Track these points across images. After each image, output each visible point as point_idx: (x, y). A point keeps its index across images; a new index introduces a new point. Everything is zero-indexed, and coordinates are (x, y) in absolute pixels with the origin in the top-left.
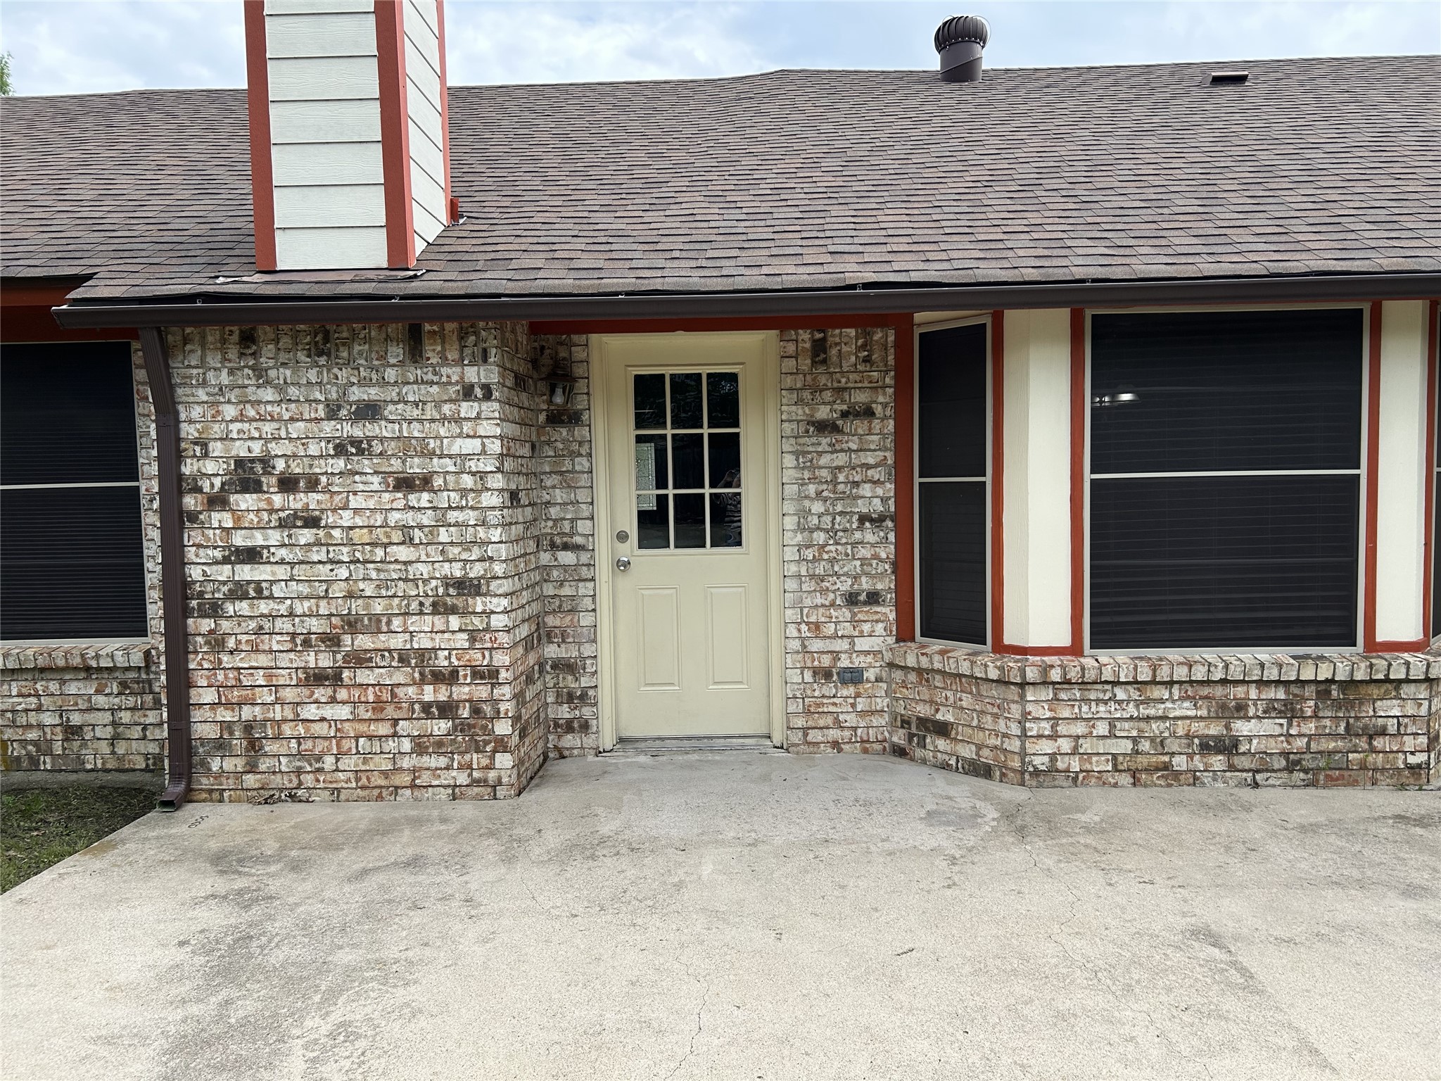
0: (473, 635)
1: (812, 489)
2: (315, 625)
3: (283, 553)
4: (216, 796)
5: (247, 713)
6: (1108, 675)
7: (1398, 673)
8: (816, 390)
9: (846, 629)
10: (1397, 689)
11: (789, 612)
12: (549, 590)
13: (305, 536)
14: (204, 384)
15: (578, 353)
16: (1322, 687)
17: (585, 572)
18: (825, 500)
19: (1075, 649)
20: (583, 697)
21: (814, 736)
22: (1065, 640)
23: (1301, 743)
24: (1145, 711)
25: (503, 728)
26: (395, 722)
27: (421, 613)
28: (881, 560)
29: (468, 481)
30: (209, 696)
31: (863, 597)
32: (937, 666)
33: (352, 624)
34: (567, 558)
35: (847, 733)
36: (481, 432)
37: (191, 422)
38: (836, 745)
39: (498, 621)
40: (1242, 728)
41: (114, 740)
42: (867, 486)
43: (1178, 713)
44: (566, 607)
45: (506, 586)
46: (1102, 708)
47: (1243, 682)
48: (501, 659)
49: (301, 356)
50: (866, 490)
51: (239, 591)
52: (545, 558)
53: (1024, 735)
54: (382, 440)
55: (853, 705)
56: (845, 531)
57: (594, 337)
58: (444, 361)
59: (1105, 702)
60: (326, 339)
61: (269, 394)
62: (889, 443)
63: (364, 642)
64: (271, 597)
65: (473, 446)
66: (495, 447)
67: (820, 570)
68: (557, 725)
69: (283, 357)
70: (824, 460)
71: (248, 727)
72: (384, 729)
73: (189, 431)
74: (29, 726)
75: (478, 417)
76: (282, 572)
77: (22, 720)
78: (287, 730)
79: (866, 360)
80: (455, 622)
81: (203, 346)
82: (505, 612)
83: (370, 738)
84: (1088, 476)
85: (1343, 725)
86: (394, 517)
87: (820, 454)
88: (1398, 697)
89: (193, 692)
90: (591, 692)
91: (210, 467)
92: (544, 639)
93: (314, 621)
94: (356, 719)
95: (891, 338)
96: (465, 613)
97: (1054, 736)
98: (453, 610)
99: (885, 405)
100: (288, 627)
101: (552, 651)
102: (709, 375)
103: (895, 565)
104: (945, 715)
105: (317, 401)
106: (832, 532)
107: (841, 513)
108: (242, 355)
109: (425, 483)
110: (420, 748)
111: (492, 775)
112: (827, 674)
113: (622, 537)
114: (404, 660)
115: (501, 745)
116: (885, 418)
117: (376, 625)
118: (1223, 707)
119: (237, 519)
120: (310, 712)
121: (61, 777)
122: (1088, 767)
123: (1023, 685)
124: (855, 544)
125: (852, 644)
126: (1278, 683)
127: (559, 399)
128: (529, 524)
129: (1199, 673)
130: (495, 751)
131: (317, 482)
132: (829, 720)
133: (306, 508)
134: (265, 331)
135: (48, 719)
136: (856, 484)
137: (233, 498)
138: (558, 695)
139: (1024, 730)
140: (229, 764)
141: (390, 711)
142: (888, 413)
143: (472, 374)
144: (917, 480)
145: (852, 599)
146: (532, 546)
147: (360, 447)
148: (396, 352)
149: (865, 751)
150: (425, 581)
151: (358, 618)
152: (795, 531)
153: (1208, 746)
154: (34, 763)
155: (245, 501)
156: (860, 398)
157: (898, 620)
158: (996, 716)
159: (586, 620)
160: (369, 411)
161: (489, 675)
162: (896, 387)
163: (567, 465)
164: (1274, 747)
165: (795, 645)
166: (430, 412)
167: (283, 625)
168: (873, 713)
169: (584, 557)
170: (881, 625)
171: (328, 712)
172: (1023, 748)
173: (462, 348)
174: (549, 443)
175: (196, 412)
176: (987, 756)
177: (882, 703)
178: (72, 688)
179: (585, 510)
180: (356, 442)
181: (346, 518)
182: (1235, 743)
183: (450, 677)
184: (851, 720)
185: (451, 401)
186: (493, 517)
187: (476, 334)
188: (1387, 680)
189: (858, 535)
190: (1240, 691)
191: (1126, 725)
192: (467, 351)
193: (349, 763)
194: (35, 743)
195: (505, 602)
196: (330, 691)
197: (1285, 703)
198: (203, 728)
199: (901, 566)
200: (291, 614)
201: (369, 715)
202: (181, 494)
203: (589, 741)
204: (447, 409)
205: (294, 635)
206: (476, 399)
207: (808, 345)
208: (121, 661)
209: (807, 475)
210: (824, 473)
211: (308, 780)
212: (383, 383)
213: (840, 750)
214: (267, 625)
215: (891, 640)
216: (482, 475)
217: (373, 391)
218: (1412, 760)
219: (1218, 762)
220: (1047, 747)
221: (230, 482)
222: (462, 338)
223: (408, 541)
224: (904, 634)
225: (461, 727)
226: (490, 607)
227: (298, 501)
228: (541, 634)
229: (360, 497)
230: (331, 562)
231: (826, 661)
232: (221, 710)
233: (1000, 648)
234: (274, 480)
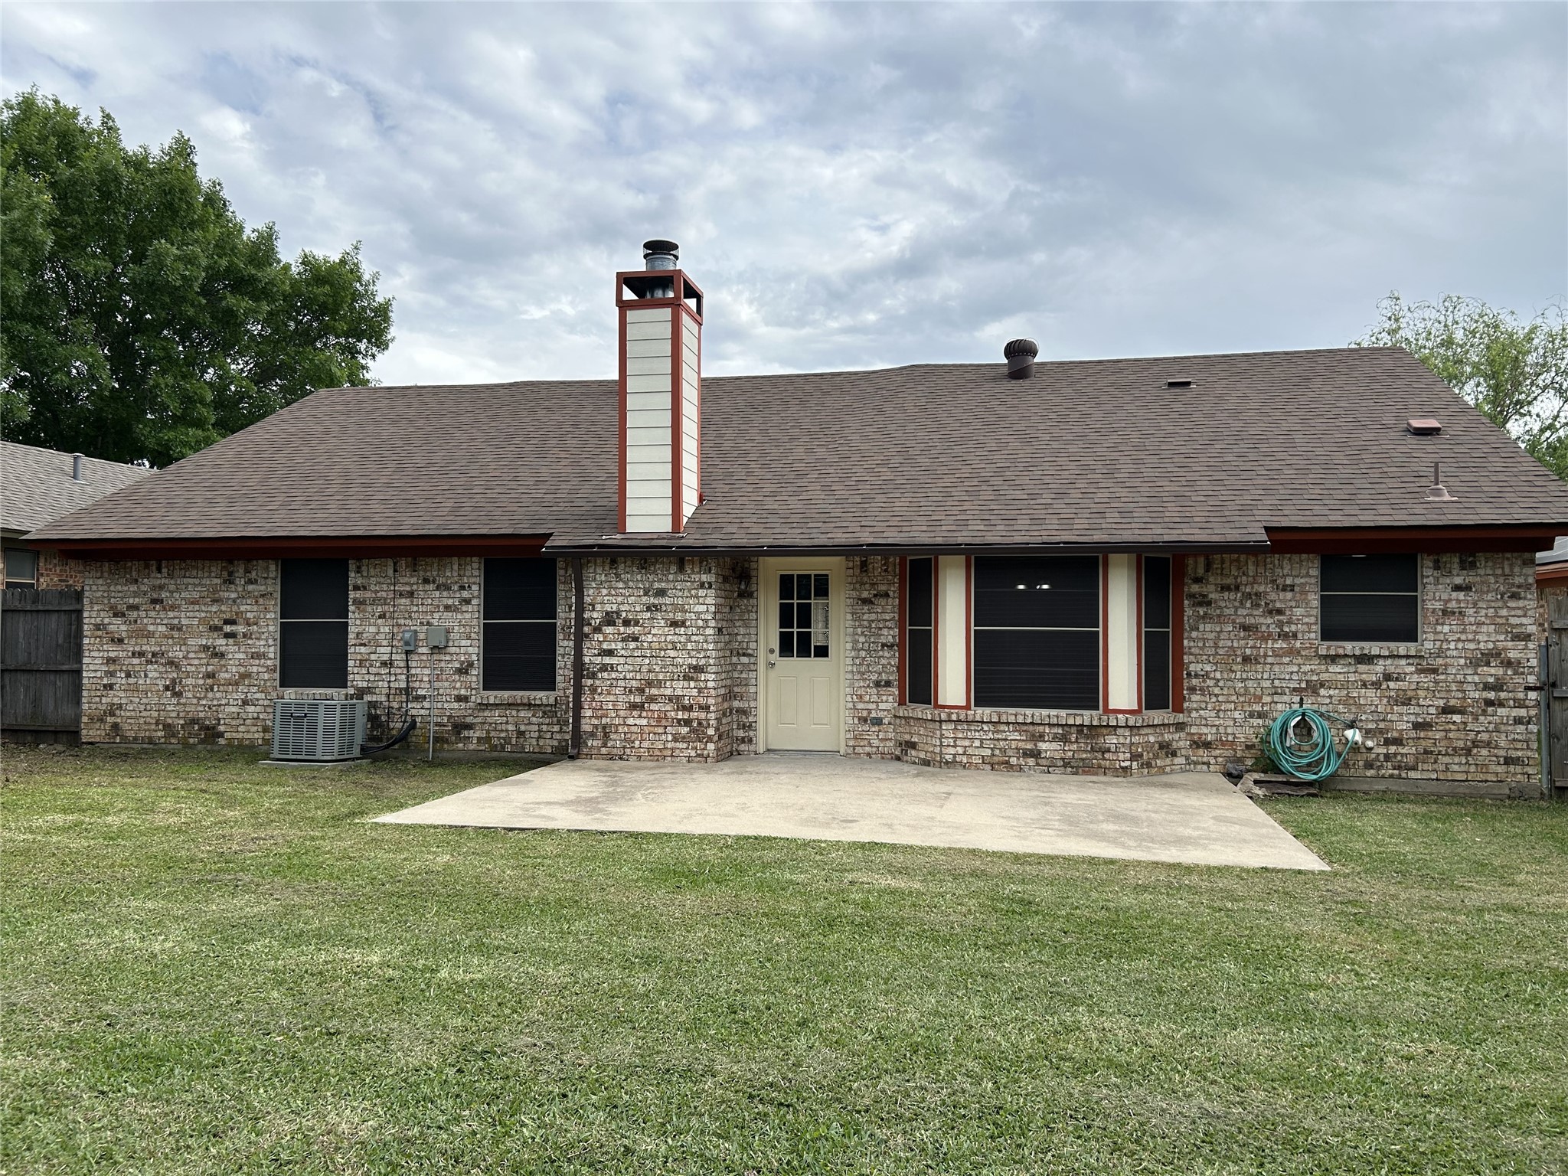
0: (700, 690)
1: (859, 630)
2: (634, 683)
3: (623, 652)
4: (589, 757)
5: (604, 721)
6: (978, 718)
7: (1113, 723)
8: (862, 584)
9: (875, 698)
10: (1115, 730)
11: (848, 689)
12: (736, 675)
13: (633, 645)
14: (595, 580)
15: (753, 565)
16: (1080, 728)
17: (752, 667)
18: (866, 636)
19: (967, 707)
20: (750, 726)
21: (859, 750)
22: (964, 703)
23: (1070, 754)
24: (997, 736)
25: (711, 732)
26: (666, 727)
27: (679, 680)
28: (892, 666)
29: (700, 623)
30: (589, 713)
31: (883, 683)
32: (911, 715)
33: (650, 684)
34: (745, 660)
35: (874, 749)
36: (707, 602)
37: (589, 596)
38: (869, 755)
39: (710, 684)
40: (1043, 746)
41: (540, 737)
42: (886, 630)
43: (1012, 738)
44: (743, 683)
45: (714, 669)
46: (977, 734)
47: (1041, 724)
48: (711, 701)
49: (635, 569)
50: (885, 632)
51: (604, 668)
52: (735, 659)
53: (941, 745)
54: (666, 605)
55: (878, 736)
56: (875, 651)
57: (761, 558)
58: (693, 572)
59: (979, 731)
60: (645, 563)
61: (621, 585)
62: (896, 610)
63: (654, 691)
64: (617, 671)
65: (703, 608)
66: (713, 609)
67: (863, 670)
68: (737, 739)
69: (627, 569)
70: (866, 617)
71: (604, 727)
72: (661, 730)
73: (587, 599)
74: (502, 731)
75: (706, 596)
76: (622, 660)
77: (499, 728)
78: (620, 729)
79: (886, 571)
80: (692, 684)
81: (595, 564)
82: (713, 680)
83: (655, 734)
84: (973, 628)
85: (1090, 746)
86: (669, 638)
87: (863, 614)
88: (1115, 734)
89: (582, 711)
90: (753, 724)
91: (595, 615)
92: (733, 698)
93: (634, 682)
94: (649, 725)
95: (898, 561)
96: (697, 680)
97: (955, 746)
98: (692, 679)
99: (894, 592)
100: (623, 684)
101: (736, 704)
102: (815, 575)
103: (898, 668)
104: (915, 739)
105: (640, 588)
106: (869, 651)
107: (873, 642)
108: (611, 568)
109: (683, 624)
110: (675, 740)
111: (706, 752)
112: (865, 720)
113: (772, 651)
114: (670, 700)
115: (710, 739)
116: (894, 598)
117: (660, 684)
118: (1033, 735)
119: (605, 637)
120: (630, 721)
121: (514, 755)
122: (970, 761)
123: (941, 721)
124: (879, 658)
125: (878, 706)
126: (1058, 725)
127: (743, 587)
128: (726, 643)
129: (1020, 719)
130: (707, 742)
131: (639, 622)
132: (866, 743)
133: (633, 633)
134: (620, 559)
135: (511, 728)
136: (880, 629)
137: (603, 628)
138: (739, 725)
139: (941, 742)
140: (595, 743)
141: (664, 722)
142: (896, 595)
143: (704, 578)
144: (908, 628)
145: (877, 684)
146: (728, 653)
147: (657, 608)
148: (674, 568)
149: (883, 758)
150: (681, 666)
151: (653, 681)
152: (851, 650)
153: (1027, 754)
154: (503, 747)
155: (609, 630)
156: (883, 588)
157: (899, 695)
158: (932, 737)
159: (752, 690)
160: (661, 593)
161: (706, 708)
162: (899, 583)
163: (746, 617)
164: (1057, 755)
165: (851, 705)
166: (686, 594)
167: (621, 683)
168: (887, 740)
169: (752, 660)
170: (891, 697)
171: (638, 722)
172: (941, 751)
173: (701, 567)
174: (738, 606)
175: (591, 592)
176: (929, 757)
177: (891, 735)
178: (522, 714)
179: (754, 638)
180: (655, 606)
181: (650, 638)
182: (1039, 752)
183: (689, 708)
184: (876, 743)
185: (695, 589)
186: (711, 638)
187: (707, 561)
188: (1108, 726)
189: (881, 653)
190: (1041, 728)
191: (988, 742)
192: (703, 568)
193: (645, 744)
194: (503, 738)
195: (713, 676)
196: (639, 713)
197: (1062, 735)
198: (586, 727)
199: (900, 669)
200: (625, 679)
201: (655, 724)
202: (583, 626)
203: (752, 748)
204: (693, 592)
205: (625, 688)
206: (705, 588)
207: (858, 563)
208: (545, 702)
209: (857, 624)
210: (865, 623)
211: (628, 751)
212: (668, 581)
213: (870, 758)
214: (615, 683)
215: (896, 705)
216: (706, 621)
217: (663, 584)
218: (1123, 764)
219: (1031, 761)
220: (952, 751)
221: (603, 622)
222: (701, 563)
223: (675, 648)
224: (902, 703)
225: (693, 731)
226: (707, 678)
227: (630, 630)
228: (730, 695)
229: (656, 629)
230: (642, 656)
231: (865, 714)
232: (593, 719)
233: (937, 706)
234: (621, 621)
